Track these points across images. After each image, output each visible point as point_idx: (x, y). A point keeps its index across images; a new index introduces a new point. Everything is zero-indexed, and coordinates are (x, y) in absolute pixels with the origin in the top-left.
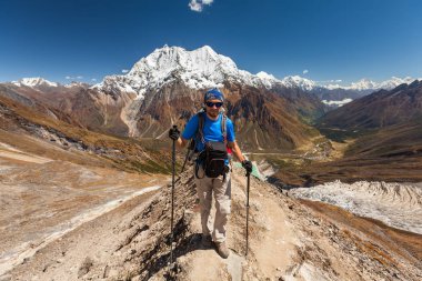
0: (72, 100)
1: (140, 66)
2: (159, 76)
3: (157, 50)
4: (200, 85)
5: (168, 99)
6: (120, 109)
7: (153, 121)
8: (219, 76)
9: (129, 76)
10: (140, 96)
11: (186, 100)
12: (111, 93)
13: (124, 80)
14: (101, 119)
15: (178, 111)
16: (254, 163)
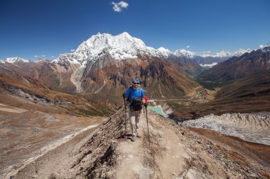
0: (39, 70)
1: (82, 46)
2: (95, 53)
3: (93, 36)
4: (122, 57)
5: (101, 67)
6: (70, 75)
7: (92, 82)
8: (134, 51)
9: (75, 53)
10: (83, 66)
11: (113, 67)
12: (64, 65)
13: (72, 56)
14: (58, 82)
15: (108, 75)
16: (160, 106)
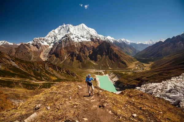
0: (16, 49)
1: (52, 33)
3: (60, 27)
4: (80, 40)
5: (63, 46)
6: (40, 53)
8: (89, 36)
9: (46, 38)
10: (51, 47)
11: (72, 47)
12: (36, 46)
13: (44, 40)
14: (30, 58)
15: (68, 52)
16: (107, 75)
